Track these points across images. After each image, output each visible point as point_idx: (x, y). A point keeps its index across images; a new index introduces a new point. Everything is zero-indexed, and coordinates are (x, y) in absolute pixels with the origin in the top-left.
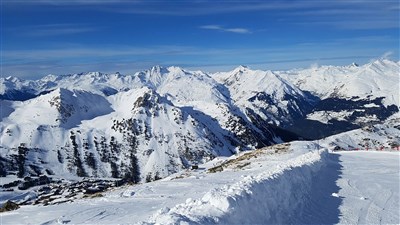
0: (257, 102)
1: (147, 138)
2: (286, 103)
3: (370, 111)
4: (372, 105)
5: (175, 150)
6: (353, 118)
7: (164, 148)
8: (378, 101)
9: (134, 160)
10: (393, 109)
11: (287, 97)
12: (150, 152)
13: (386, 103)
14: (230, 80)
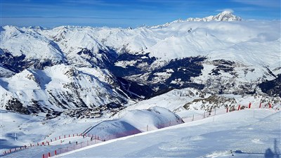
0: (83, 55)
1: (82, 90)
2: (100, 55)
3: (145, 61)
4: (145, 57)
5: (95, 94)
6: (137, 64)
7: (90, 93)
8: (147, 55)
9: (81, 100)
10: (154, 59)
11: (101, 51)
12: (86, 96)
13: (151, 56)
14: (58, 38)
